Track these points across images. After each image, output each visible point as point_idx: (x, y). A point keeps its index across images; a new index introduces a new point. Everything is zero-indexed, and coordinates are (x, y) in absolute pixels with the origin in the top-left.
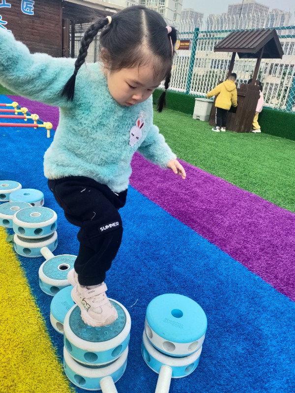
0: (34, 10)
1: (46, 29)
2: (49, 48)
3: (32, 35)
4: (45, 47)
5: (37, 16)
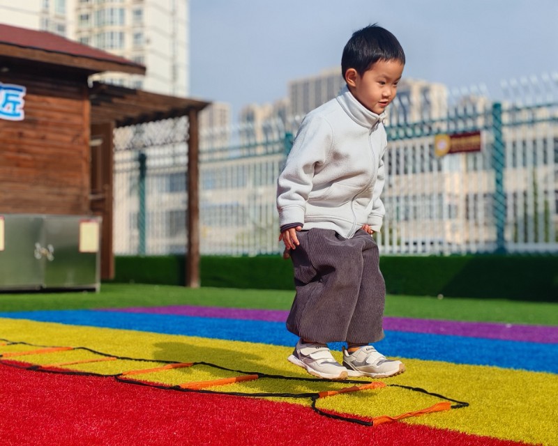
0: (24, 108)
1: (51, 151)
2: (60, 195)
3: (18, 165)
4: (48, 194)
5: (30, 121)
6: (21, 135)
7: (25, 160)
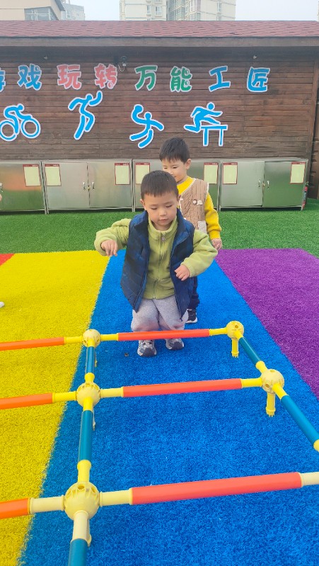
0: (268, 83)
5: (272, 92)
6: (265, 103)
7: (267, 120)
